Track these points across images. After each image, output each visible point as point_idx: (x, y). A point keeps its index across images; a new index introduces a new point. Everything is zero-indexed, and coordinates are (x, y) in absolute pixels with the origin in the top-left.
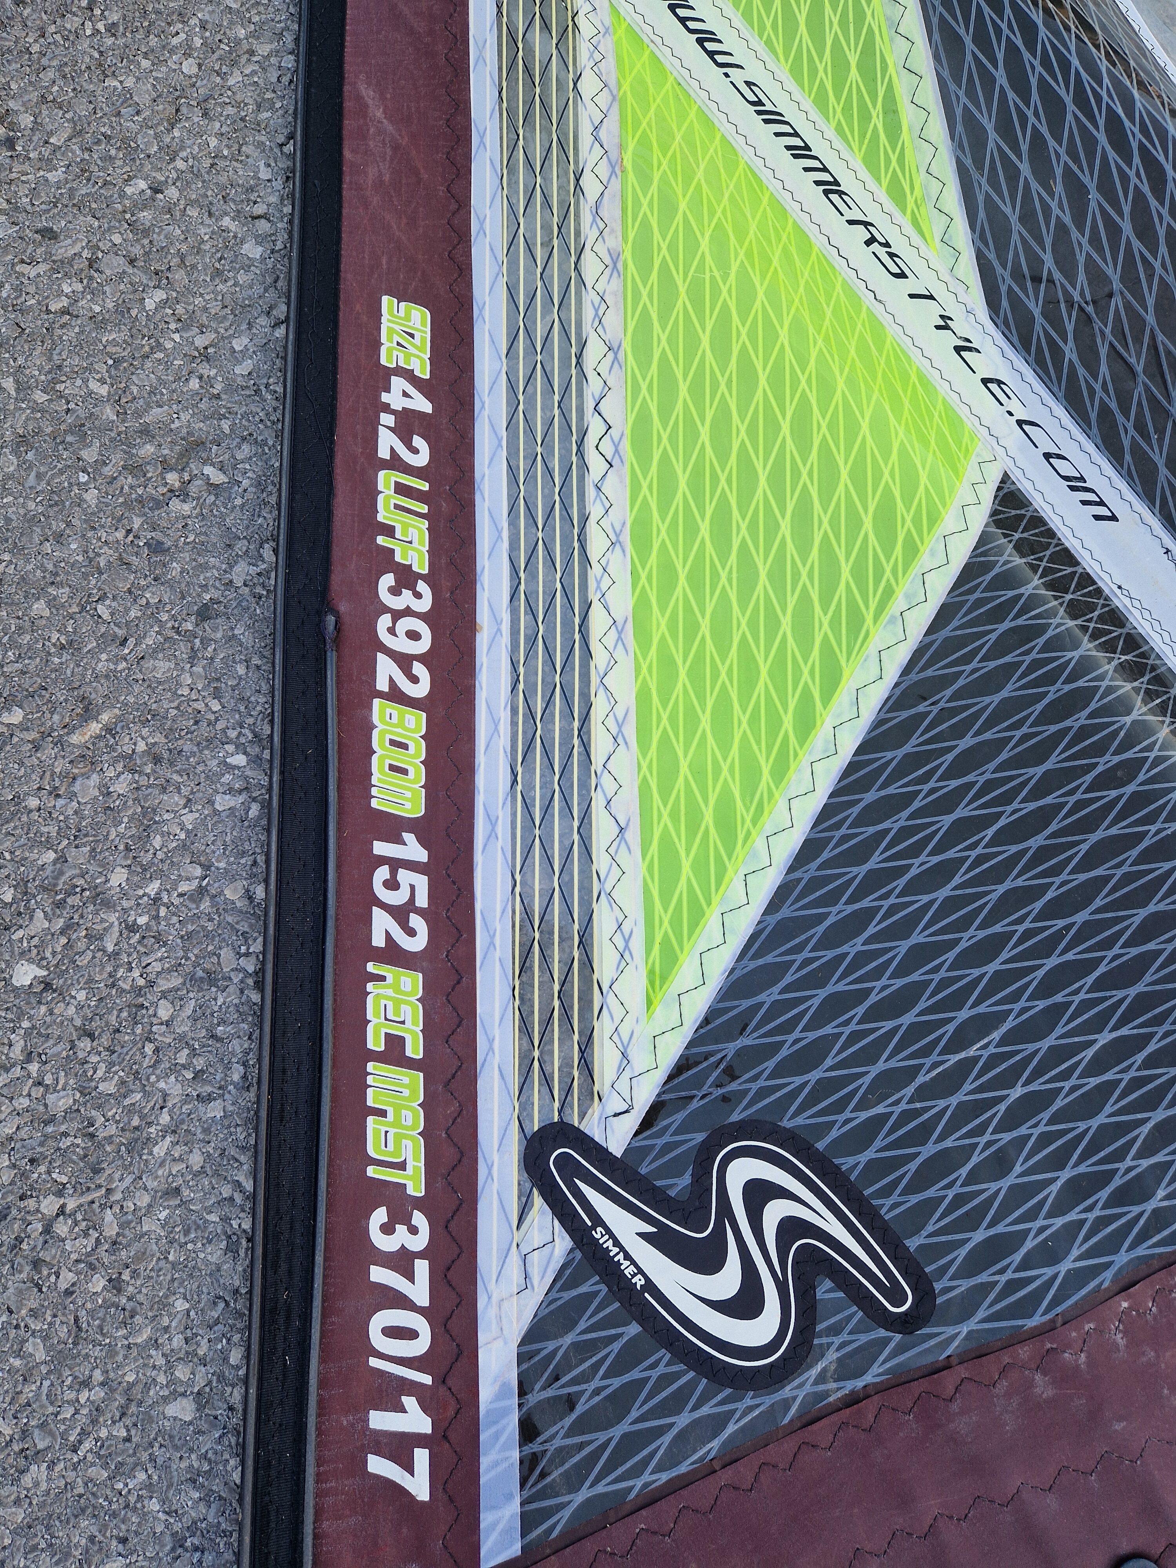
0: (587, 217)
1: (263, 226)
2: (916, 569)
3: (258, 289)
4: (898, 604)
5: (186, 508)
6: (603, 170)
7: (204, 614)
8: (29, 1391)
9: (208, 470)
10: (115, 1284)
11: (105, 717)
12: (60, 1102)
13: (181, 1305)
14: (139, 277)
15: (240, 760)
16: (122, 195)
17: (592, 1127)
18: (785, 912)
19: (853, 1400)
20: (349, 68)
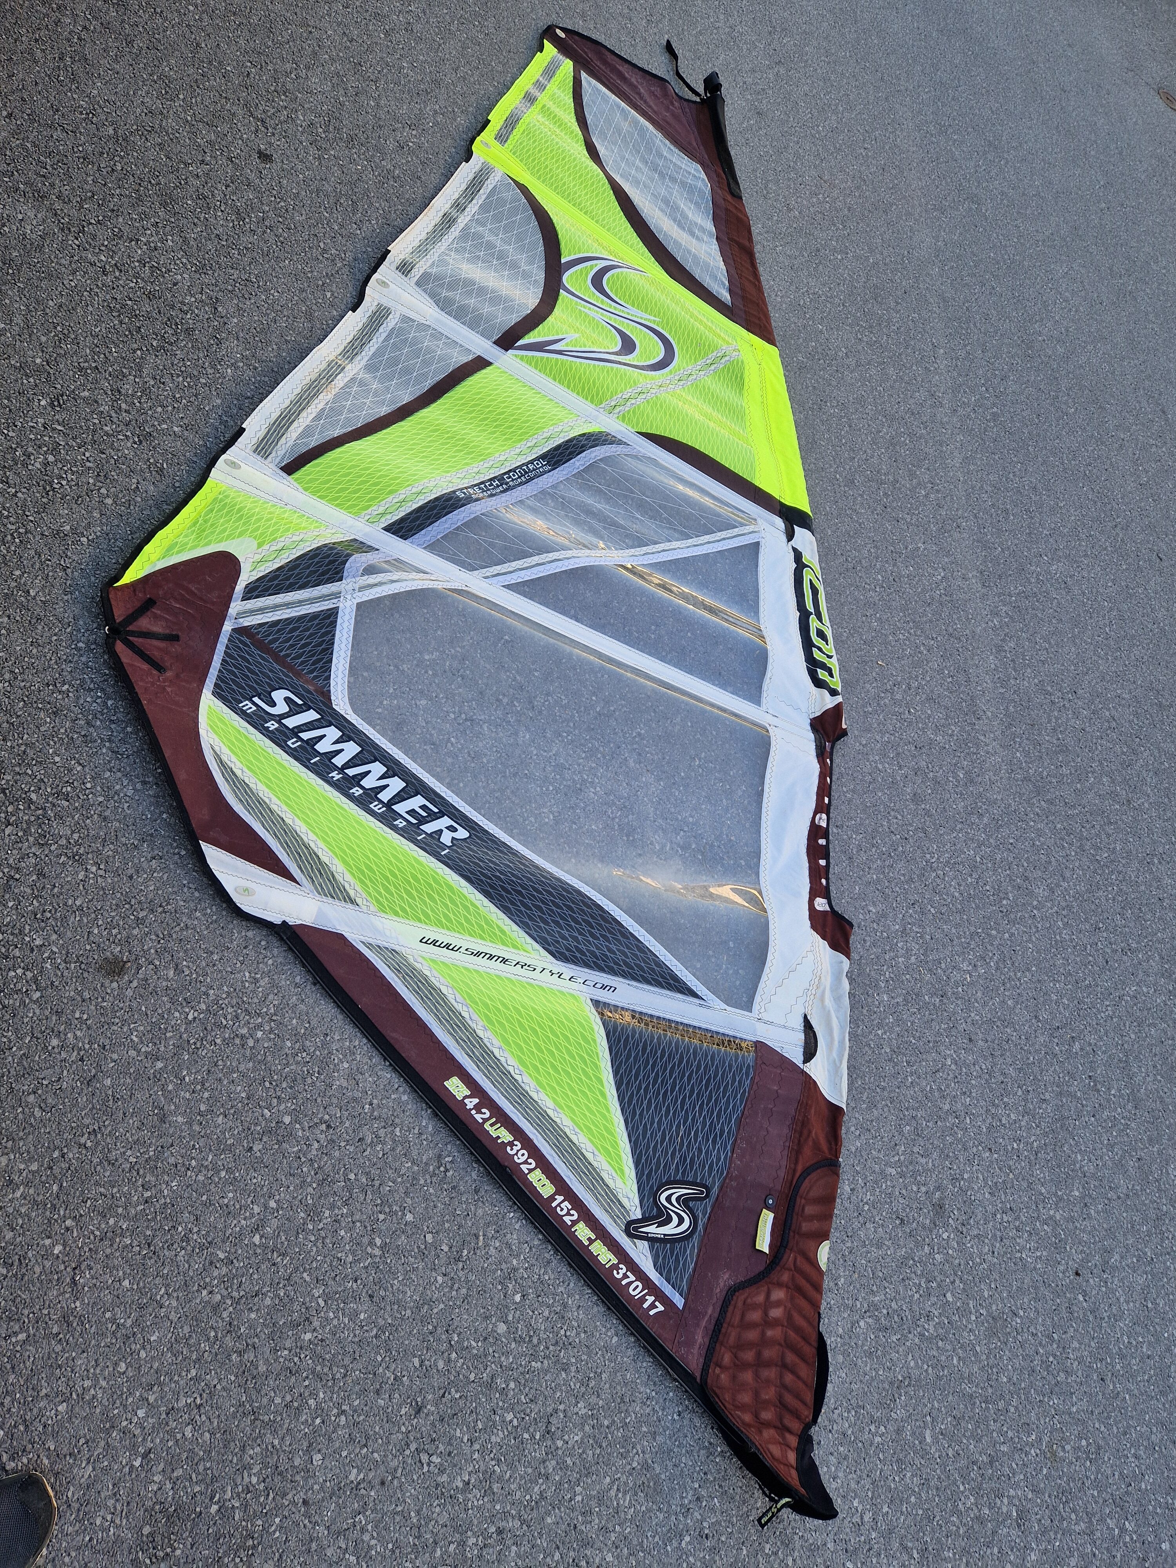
0: (470, 1022)
1: (401, 1089)
2: (598, 1044)
3: (415, 1106)
4: (601, 1054)
5: (451, 1172)
6: (465, 1009)
7: (477, 1191)
8: (590, 1365)
9: (447, 1159)
10: (585, 1332)
11: (481, 1234)
12: (546, 1313)
13: (598, 1323)
14: (390, 1129)
15: (512, 1214)
16: (366, 1114)
17: (634, 1217)
18: (633, 1140)
19: (709, 1218)
20: (384, 1032)
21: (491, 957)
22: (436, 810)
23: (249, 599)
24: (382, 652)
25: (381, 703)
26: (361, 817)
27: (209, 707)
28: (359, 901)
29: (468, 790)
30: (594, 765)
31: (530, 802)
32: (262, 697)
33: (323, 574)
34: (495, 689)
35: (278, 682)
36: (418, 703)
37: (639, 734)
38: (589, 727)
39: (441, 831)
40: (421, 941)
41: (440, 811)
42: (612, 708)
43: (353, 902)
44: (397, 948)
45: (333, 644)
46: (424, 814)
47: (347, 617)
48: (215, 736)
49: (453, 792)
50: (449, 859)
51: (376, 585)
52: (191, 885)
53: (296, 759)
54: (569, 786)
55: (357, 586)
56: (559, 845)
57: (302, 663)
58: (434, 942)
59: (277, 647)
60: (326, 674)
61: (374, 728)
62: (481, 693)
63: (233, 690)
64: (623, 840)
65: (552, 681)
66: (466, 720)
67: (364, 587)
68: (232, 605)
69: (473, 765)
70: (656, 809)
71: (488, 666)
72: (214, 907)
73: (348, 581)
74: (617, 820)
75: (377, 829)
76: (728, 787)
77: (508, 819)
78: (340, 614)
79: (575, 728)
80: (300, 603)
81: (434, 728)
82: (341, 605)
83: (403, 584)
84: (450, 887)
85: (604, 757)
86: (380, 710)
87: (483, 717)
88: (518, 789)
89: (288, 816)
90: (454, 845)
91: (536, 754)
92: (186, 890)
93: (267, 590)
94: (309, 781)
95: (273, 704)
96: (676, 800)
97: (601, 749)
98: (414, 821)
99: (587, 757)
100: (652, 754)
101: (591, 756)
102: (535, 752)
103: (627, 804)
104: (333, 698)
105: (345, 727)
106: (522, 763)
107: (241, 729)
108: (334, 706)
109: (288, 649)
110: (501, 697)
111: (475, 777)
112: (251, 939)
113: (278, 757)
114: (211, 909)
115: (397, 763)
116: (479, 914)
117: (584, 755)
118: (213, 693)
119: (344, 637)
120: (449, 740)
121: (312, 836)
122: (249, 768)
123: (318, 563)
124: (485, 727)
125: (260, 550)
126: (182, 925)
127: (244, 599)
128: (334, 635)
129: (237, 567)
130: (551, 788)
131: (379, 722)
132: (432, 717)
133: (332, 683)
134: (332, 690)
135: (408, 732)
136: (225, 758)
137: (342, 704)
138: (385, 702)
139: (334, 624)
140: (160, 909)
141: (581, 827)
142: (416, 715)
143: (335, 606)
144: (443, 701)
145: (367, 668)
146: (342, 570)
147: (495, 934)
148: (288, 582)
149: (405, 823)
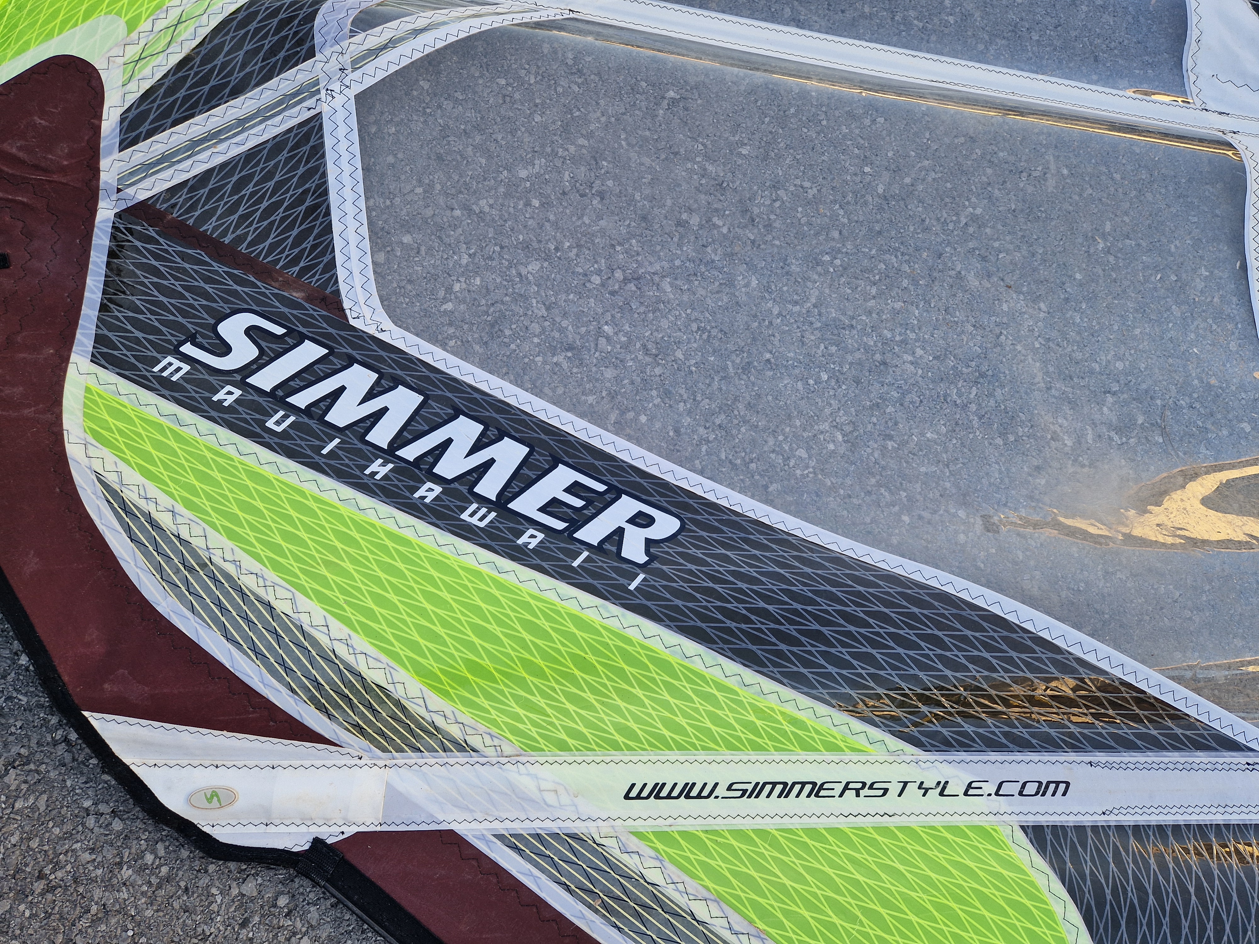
21: (786, 790)
22: (601, 488)
23: (134, 142)
24: (431, 186)
25: (449, 289)
26: (445, 551)
27: (88, 390)
28: (475, 741)
29: (658, 425)
30: (899, 305)
31: (789, 417)
32: (199, 339)
33: (273, 51)
34: (669, 202)
35: (226, 301)
36: (524, 271)
37: (974, 218)
38: (871, 230)
39: (620, 531)
40: (627, 797)
41: (611, 488)
42: (908, 180)
43: (463, 747)
44: (578, 828)
45: (326, 192)
46: (578, 503)
47: (342, 131)
48: (106, 452)
49: (629, 438)
50: (649, 596)
51: (384, 47)
52: (102, 808)
53: (291, 454)
54: (860, 363)
55: (346, 60)
56: (869, 493)
57: (272, 248)
58: (657, 792)
59: (215, 228)
60: (326, 259)
61: (444, 346)
62: (644, 218)
63: (137, 341)
64: (997, 447)
65: (779, 157)
66: (626, 281)
67: (364, 57)
68: (104, 164)
69: (658, 371)
70: (1045, 362)
71: (647, 161)
72: (160, 847)
73: (327, 52)
74: (973, 407)
75: (484, 569)
76: (1174, 278)
77: (753, 466)
78: (327, 127)
79: (843, 239)
80: (242, 124)
81: (565, 315)
82: (325, 109)
83: (440, 32)
84: (664, 665)
85: (915, 282)
86: (449, 306)
87: (657, 267)
88: (759, 396)
89: (281, 593)
90: (652, 558)
91: (780, 314)
92: (91, 821)
93: (165, 114)
94: (325, 496)
95: (224, 349)
96: (1079, 333)
97: (905, 267)
98: (560, 525)
99: (880, 294)
100: (1008, 252)
101: (890, 288)
102: (776, 311)
103: (984, 369)
104: (346, 305)
105: (380, 359)
106: (754, 339)
107: (162, 421)
108: (352, 322)
109: (237, 227)
110: (684, 216)
111: (667, 394)
112: (252, 900)
113: (250, 462)
114: (154, 852)
115: (503, 407)
116: (740, 703)
117: (874, 291)
118: (94, 360)
119: (346, 174)
120: (599, 332)
121: (338, 629)
122: (189, 505)
123: (257, 30)
124: (666, 285)
125: (134, 35)
126: (94, 909)
127: (124, 145)
128: (324, 175)
129: (94, 83)
130: (825, 377)
131: (451, 331)
132: (556, 294)
133: (341, 273)
134: (343, 288)
135: (515, 336)
136: (131, 495)
137: (367, 312)
138: (457, 287)
139: (318, 151)
140: (39, 886)
141: (903, 444)
142: (525, 297)
143: (312, 113)
144: (572, 254)
145: (406, 226)
146: (310, 32)
147: (784, 734)
148: (206, 88)
149: (541, 536)
